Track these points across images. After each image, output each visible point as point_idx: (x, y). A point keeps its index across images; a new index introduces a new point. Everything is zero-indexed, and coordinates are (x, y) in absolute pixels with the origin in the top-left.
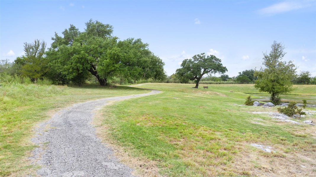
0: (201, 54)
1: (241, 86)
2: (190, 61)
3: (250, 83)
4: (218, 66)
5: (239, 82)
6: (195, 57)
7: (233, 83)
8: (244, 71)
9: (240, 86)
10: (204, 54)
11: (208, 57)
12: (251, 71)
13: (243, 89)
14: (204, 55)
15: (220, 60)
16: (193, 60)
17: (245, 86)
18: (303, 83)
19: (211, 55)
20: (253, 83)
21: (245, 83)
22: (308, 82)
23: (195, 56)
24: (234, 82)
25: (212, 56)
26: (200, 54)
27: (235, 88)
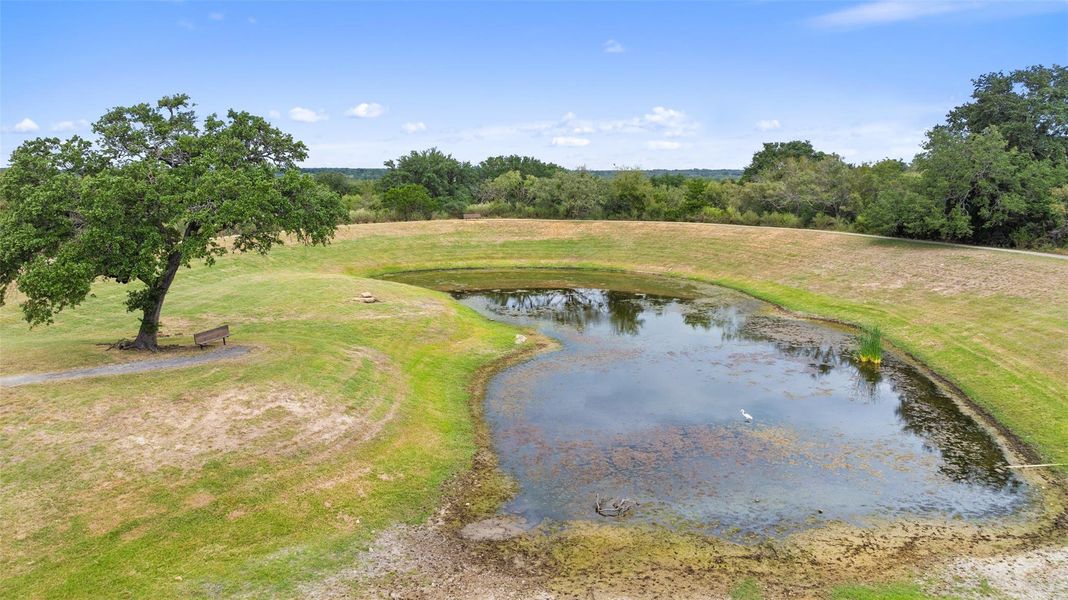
0: (164, 103)
1: (404, 233)
2: (75, 152)
3: (435, 214)
4: (285, 194)
5: (393, 212)
6: (114, 125)
7: (366, 221)
8: (404, 158)
9: (400, 233)
10: (179, 101)
11: (211, 124)
12: (432, 154)
13: (411, 246)
14: (182, 109)
15: (300, 145)
16: (98, 145)
17: (418, 233)
18: (625, 214)
19: (232, 114)
20: (446, 215)
21: (414, 215)
22: (639, 209)
23: (117, 116)
24: (372, 214)
25: (240, 119)
26: (154, 105)
27: (380, 246)
